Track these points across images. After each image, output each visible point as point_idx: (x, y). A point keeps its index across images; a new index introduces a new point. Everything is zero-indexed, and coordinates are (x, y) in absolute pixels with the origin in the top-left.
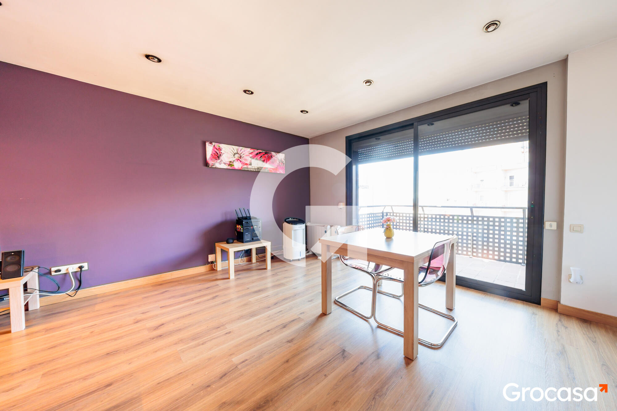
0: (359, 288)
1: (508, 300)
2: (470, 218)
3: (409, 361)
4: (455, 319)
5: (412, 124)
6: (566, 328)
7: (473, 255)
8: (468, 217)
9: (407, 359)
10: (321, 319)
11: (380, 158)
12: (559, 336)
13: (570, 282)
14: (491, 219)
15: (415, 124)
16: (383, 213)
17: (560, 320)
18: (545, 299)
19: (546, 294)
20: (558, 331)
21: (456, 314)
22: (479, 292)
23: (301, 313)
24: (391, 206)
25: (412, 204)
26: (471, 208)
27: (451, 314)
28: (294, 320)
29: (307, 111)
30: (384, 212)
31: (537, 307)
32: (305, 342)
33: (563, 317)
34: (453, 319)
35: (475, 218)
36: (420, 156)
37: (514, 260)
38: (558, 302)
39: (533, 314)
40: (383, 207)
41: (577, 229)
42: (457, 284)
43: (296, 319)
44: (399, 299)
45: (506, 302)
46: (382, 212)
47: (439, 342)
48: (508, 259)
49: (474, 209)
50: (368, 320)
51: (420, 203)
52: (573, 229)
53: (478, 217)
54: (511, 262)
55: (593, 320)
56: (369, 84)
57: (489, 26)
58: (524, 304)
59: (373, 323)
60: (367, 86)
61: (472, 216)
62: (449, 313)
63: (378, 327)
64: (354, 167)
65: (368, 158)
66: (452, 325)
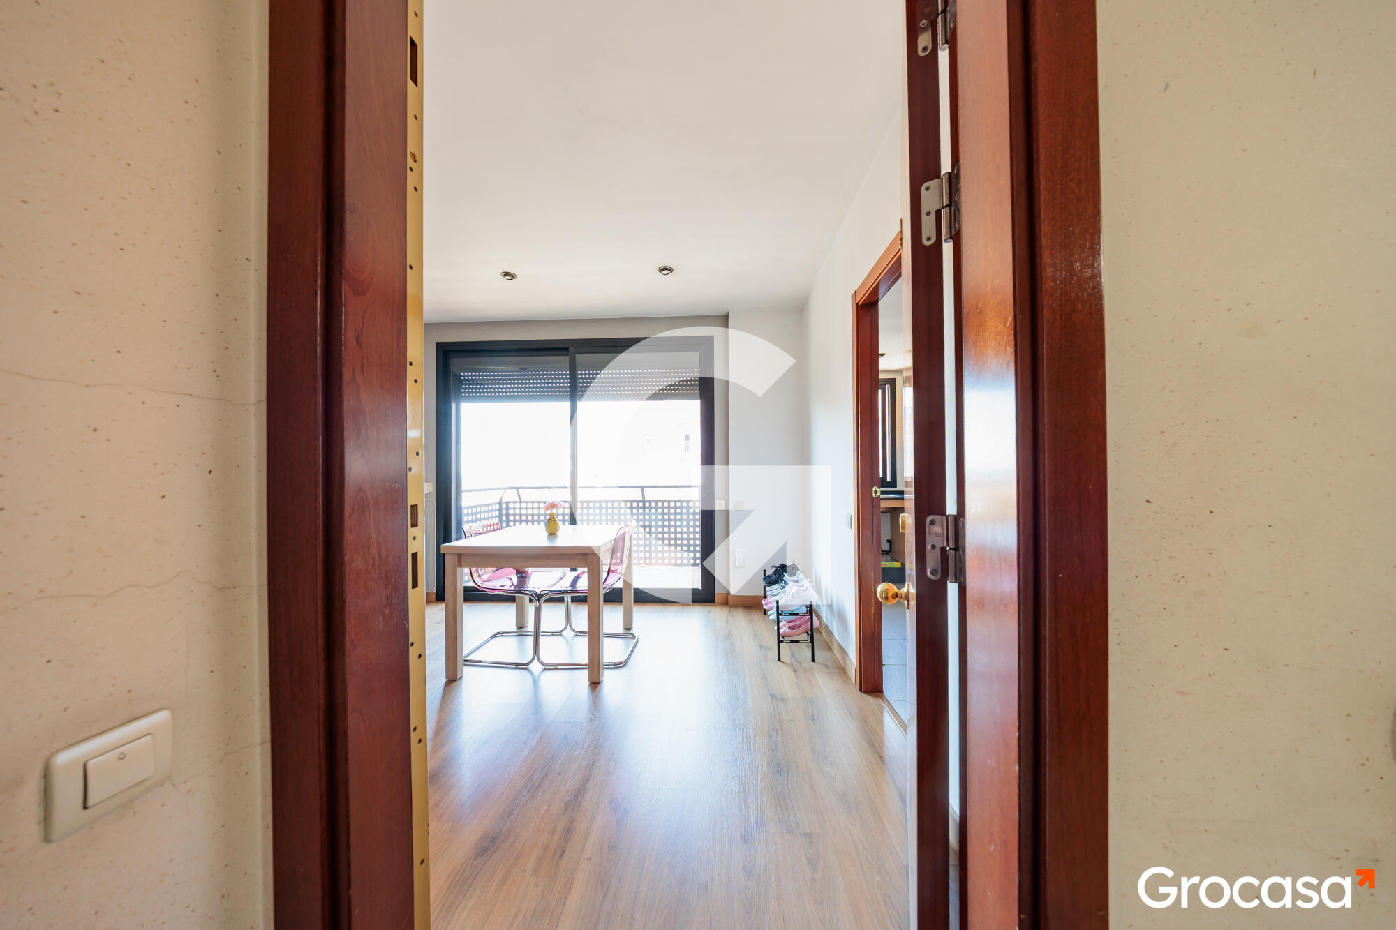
0: (492, 637)
2: (641, 504)
3: (595, 685)
4: (635, 635)
5: (567, 349)
6: (733, 616)
8: (638, 502)
9: (592, 685)
10: (448, 687)
11: (506, 396)
15: (571, 350)
16: (500, 503)
17: (730, 612)
18: (718, 594)
19: (719, 589)
20: (727, 621)
21: (634, 631)
24: (517, 489)
26: (642, 488)
27: (630, 632)
30: (503, 501)
31: (712, 605)
33: (732, 608)
34: (633, 637)
35: (647, 504)
36: (580, 400)
38: (729, 593)
39: (709, 612)
40: (501, 491)
42: (635, 602)
44: (561, 635)
46: (498, 501)
47: (623, 659)
49: (645, 489)
50: (528, 666)
51: (580, 483)
53: (650, 502)
54: (688, 564)
55: (751, 604)
56: (510, 278)
57: (663, 269)
58: (701, 605)
59: (536, 667)
60: (505, 280)
61: (644, 501)
62: (628, 633)
63: (545, 669)
64: (454, 406)
65: (484, 392)
66: (633, 642)
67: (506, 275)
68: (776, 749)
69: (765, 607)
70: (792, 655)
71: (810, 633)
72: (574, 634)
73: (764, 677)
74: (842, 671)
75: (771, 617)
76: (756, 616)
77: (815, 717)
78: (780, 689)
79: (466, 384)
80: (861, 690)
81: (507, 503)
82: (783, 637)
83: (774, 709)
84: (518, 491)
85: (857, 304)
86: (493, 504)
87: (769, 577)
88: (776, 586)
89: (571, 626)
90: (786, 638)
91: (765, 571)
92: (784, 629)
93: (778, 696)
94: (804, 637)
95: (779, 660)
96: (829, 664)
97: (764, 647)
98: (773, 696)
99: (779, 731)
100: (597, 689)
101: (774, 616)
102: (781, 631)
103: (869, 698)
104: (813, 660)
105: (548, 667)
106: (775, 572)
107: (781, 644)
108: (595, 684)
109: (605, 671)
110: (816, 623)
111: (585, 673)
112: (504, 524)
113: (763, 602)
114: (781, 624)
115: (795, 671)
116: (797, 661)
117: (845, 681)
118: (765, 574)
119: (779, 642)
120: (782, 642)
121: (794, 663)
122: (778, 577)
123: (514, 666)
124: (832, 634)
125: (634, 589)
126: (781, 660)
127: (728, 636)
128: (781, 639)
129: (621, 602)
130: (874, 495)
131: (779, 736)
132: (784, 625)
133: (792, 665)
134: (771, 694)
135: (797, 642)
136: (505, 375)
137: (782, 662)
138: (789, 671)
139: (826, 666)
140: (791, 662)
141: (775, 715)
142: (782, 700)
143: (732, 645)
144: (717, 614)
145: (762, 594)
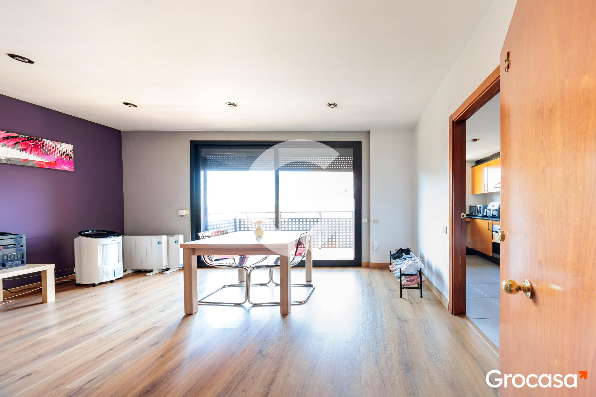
0: (222, 288)
1: (345, 268)
2: (319, 220)
4: (313, 285)
5: (272, 145)
6: (373, 273)
7: (321, 247)
9: (283, 315)
10: (185, 319)
12: (369, 277)
13: (374, 249)
14: (333, 220)
17: (370, 271)
18: (363, 262)
19: (364, 260)
21: (313, 283)
22: (327, 268)
23: (155, 323)
24: (246, 213)
25: (274, 211)
26: (320, 213)
27: (310, 283)
28: (147, 330)
29: (136, 104)
30: (237, 218)
31: (360, 268)
32: (177, 338)
33: (372, 269)
34: (312, 286)
37: (348, 246)
38: (370, 262)
39: (358, 271)
40: (235, 214)
41: (376, 221)
42: (314, 266)
43: (150, 329)
44: (267, 286)
45: (343, 269)
46: (234, 219)
47: (304, 299)
48: (344, 246)
50: (242, 305)
52: (374, 222)
53: (324, 219)
54: (346, 247)
55: (384, 267)
56: (233, 106)
57: (331, 104)
58: (353, 268)
59: (247, 305)
60: (230, 108)
61: (321, 218)
62: (309, 284)
63: (253, 306)
64: (202, 173)
65: (220, 166)
66: (311, 289)
67: (230, 104)
68: (404, 353)
69: (391, 269)
70: (409, 294)
71: (419, 283)
72: (275, 285)
73: (393, 308)
74: (439, 303)
75: (395, 275)
76: (386, 273)
77: (427, 331)
78: (403, 314)
79: (210, 162)
80: (452, 314)
81: (240, 220)
82: (403, 286)
83: (401, 327)
84: (246, 214)
85: (453, 121)
86: (231, 220)
87: (394, 255)
88: (398, 260)
89: (273, 282)
90: (405, 287)
91: (391, 252)
92: (404, 282)
93: (402, 319)
94: (416, 286)
95: (401, 297)
96: (431, 298)
97: (391, 290)
98: (399, 319)
99: (405, 341)
100: (286, 318)
101: (398, 274)
102: (402, 283)
103: (458, 318)
104: (421, 297)
105: (255, 305)
106: (397, 252)
107: (402, 289)
108: (285, 314)
109: (292, 307)
110: (423, 278)
111: (278, 308)
112: (238, 229)
113: (390, 267)
114: (402, 279)
115: (411, 303)
116: (412, 298)
117: (442, 309)
118: (391, 253)
119: (401, 288)
120: (403, 288)
121: (410, 299)
122: (399, 255)
123: (233, 305)
124: (432, 283)
125: (313, 261)
126: (402, 297)
127: (370, 284)
128: (402, 287)
129: (305, 267)
130: (462, 217)
131: (405, 345)
132: (404, 280)
133: (409, 300)
134: (398, 318)
135: (413, 288)
136: (235, 158)
137: (403, 298)
138: (407, 303)
139: (430, 300)
140: (408, 298)
141: (401, 331)
142: (405, 321)
143: (373, 289)
144: (363, 272)
145: (389, 262)
